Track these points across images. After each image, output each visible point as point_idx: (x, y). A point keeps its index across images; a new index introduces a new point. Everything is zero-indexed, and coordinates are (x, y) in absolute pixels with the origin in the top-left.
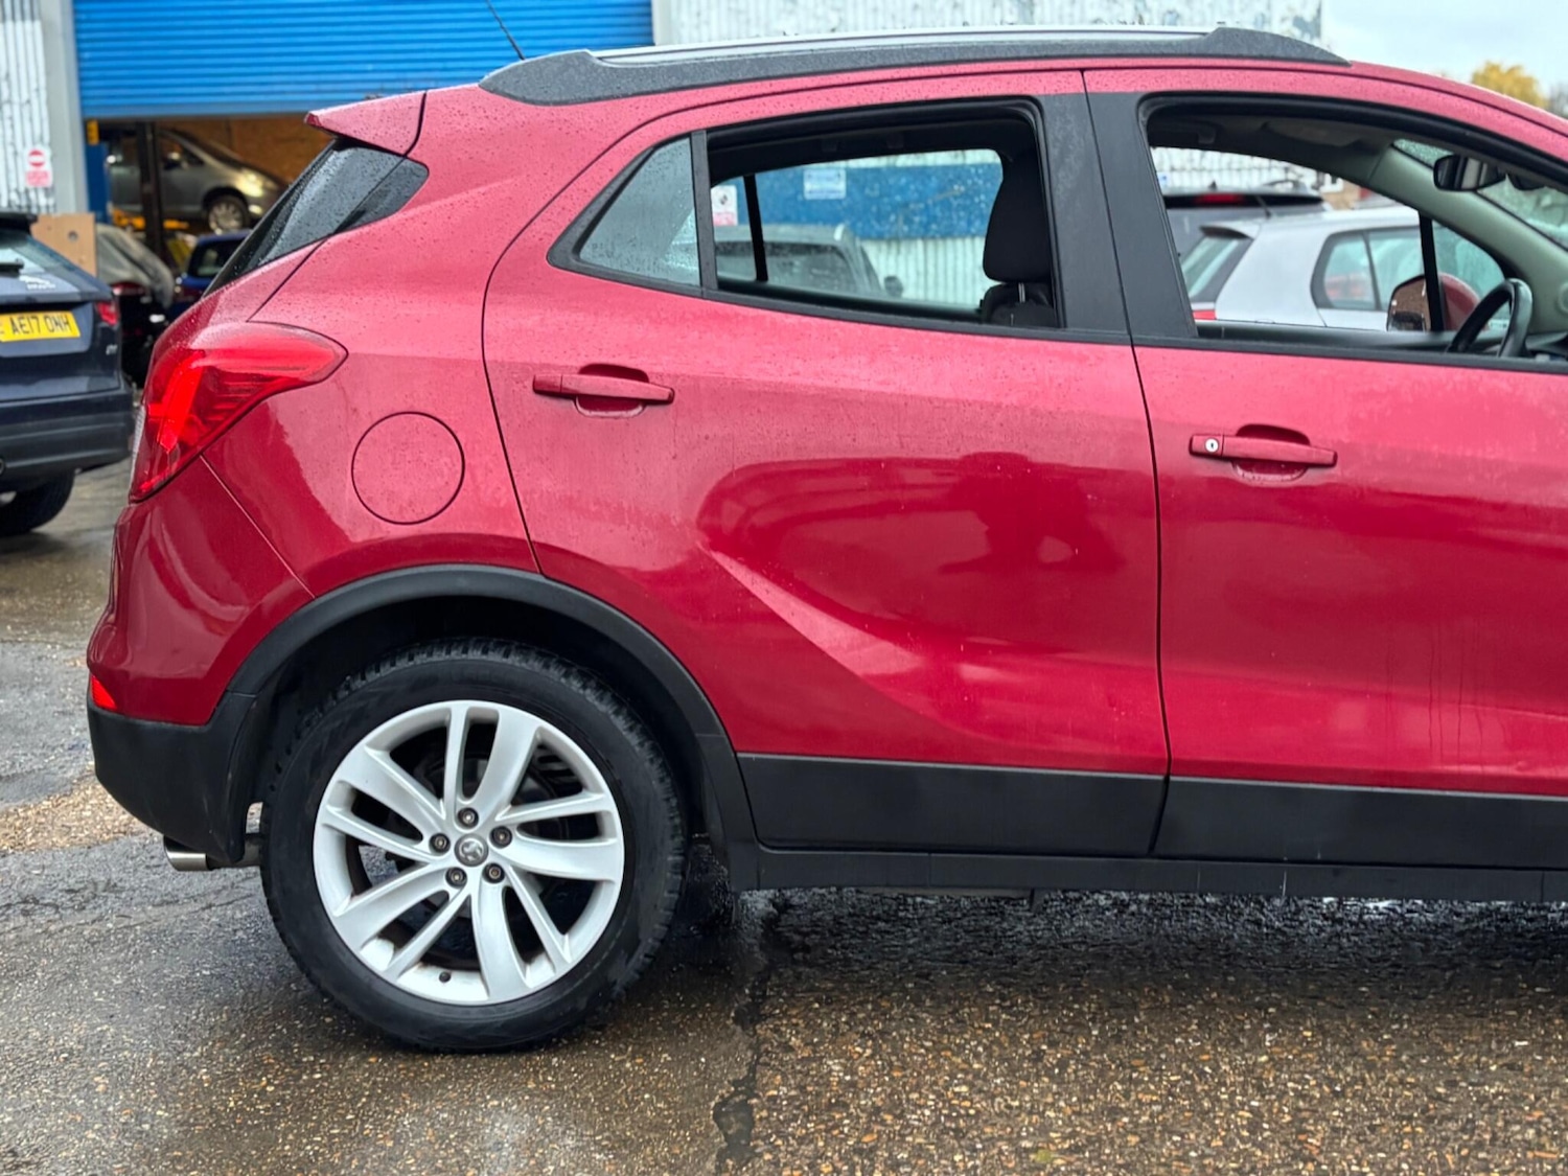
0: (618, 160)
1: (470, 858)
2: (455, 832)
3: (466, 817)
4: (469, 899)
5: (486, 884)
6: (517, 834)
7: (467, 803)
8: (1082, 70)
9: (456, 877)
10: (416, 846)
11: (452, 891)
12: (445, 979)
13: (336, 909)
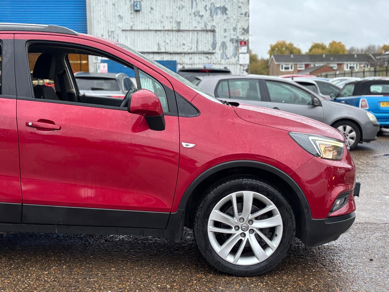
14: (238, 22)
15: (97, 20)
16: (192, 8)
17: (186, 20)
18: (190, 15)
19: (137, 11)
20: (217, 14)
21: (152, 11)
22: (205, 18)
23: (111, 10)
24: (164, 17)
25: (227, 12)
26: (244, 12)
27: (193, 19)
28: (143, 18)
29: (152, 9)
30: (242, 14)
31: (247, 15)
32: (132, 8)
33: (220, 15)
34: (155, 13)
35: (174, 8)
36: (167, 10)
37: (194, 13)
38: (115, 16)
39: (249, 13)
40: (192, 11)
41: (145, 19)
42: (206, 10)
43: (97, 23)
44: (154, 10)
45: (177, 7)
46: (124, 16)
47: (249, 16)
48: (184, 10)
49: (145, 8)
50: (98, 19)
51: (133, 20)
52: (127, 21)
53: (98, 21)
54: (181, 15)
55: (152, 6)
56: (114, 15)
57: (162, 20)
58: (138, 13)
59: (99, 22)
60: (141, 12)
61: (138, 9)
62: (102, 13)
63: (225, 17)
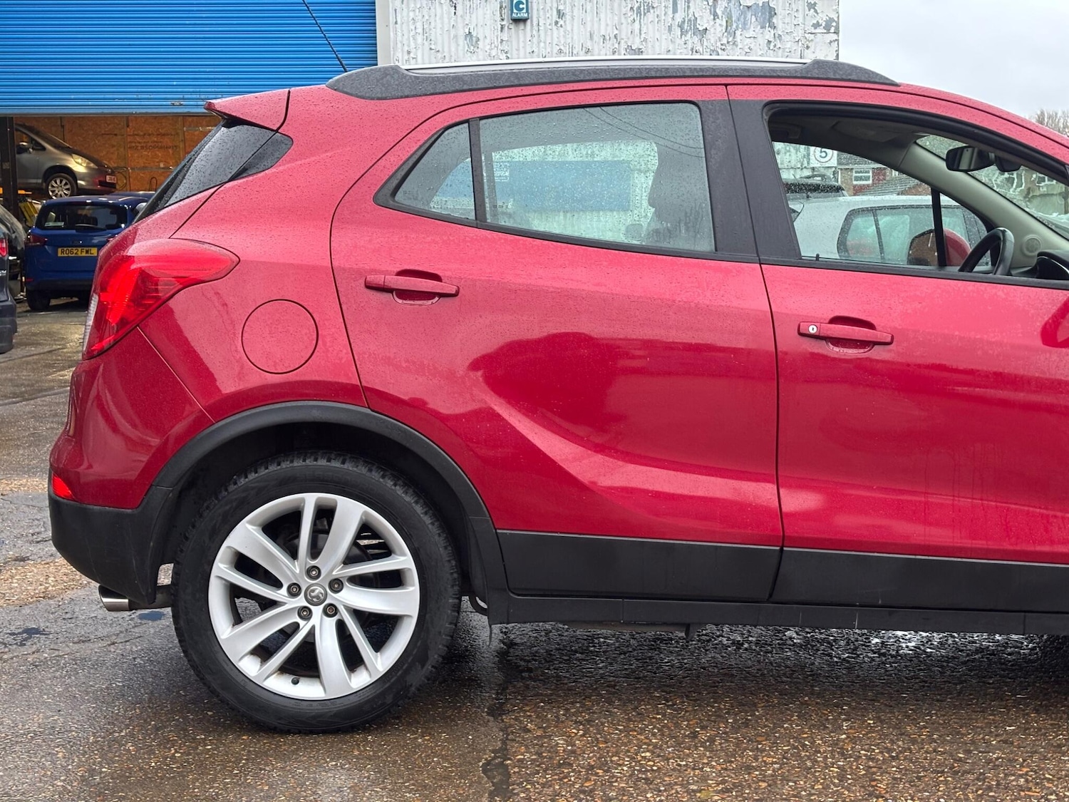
0: (422, 136)
1: (315, 600)
2: (305, 582)
3: (313, 572)
4: (313, 628)
5: (325, 618)
6: (346, 584)
7: (313, 563)
8: (726, 85)
9: (305, 613)
10: (279, 592)
11: (302, 623)
12: (295, 682)
13: (222, 635)
14: (808, 47)
15: (406, 48)
16: (675, 11)
17: (657, 44)
18: (670, 28)
19: (517, 21)
20: (744, 28)
21: (561, 22)
22: (712, 37)
23: (446, 20)
24: (595, 38)
25: (774, 20)
26: (822, 18)
27: (678, 41)
28: (535, 40)
29: (560, 14)
30: (817, 25)
31: (832, 30)
32: (506, 12)
33: (754, 29)
34: (569, 28)
35: (624, 11)
36: (602, 16)
37: (681, 26)
38: (456, 36)
39: (838, 23)
40: (673, 19)
41: (542, 44)
42: (715, 16)
43: (406, 57)
44: (568, 17)
45: (632, 8)
46: (481, 37)
47: (837, 32)
48: (651, 16)
49: (541, 12)
50: (409, 46)
51: (506, 48)
52: (491, 49)
53: (409, 53)
54: (644, 30)
55: (561, 7)
56: (453, 32)
57: (589, 45)
58: (521, 26)
59: (412, 55)
60: (529, 22)
61: (523, 15)
62: (420, 30)
63: (769, 34)
